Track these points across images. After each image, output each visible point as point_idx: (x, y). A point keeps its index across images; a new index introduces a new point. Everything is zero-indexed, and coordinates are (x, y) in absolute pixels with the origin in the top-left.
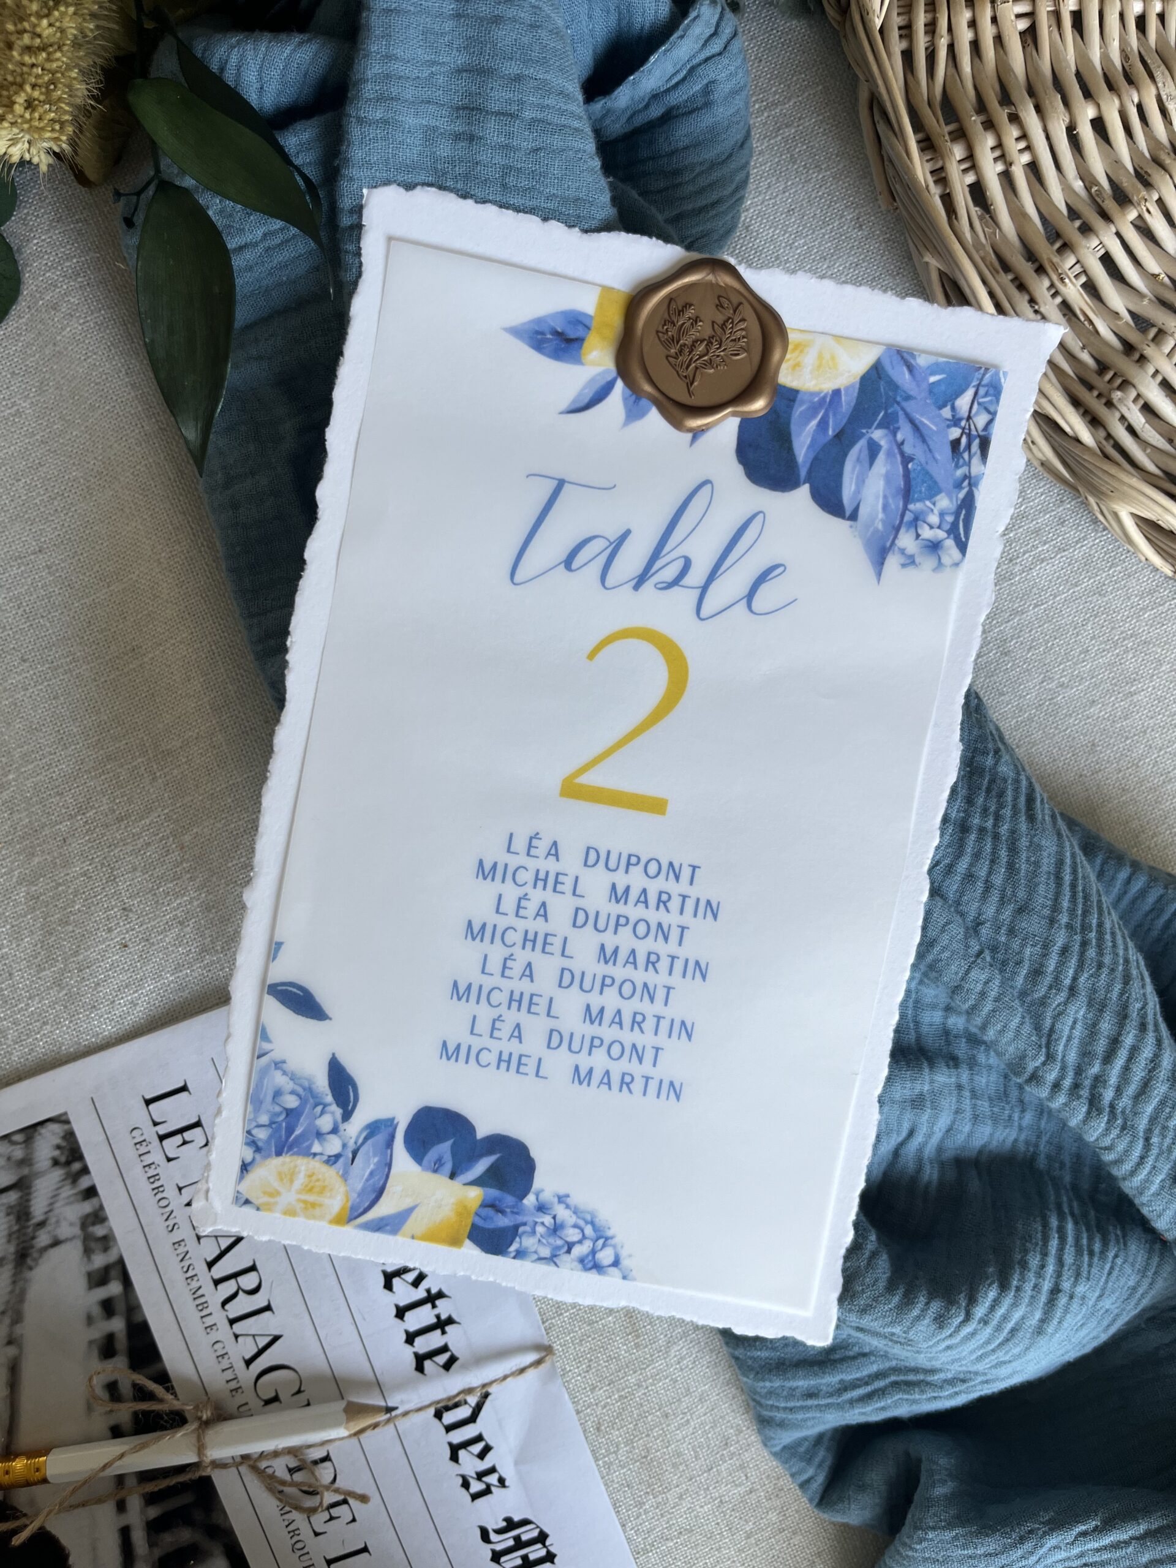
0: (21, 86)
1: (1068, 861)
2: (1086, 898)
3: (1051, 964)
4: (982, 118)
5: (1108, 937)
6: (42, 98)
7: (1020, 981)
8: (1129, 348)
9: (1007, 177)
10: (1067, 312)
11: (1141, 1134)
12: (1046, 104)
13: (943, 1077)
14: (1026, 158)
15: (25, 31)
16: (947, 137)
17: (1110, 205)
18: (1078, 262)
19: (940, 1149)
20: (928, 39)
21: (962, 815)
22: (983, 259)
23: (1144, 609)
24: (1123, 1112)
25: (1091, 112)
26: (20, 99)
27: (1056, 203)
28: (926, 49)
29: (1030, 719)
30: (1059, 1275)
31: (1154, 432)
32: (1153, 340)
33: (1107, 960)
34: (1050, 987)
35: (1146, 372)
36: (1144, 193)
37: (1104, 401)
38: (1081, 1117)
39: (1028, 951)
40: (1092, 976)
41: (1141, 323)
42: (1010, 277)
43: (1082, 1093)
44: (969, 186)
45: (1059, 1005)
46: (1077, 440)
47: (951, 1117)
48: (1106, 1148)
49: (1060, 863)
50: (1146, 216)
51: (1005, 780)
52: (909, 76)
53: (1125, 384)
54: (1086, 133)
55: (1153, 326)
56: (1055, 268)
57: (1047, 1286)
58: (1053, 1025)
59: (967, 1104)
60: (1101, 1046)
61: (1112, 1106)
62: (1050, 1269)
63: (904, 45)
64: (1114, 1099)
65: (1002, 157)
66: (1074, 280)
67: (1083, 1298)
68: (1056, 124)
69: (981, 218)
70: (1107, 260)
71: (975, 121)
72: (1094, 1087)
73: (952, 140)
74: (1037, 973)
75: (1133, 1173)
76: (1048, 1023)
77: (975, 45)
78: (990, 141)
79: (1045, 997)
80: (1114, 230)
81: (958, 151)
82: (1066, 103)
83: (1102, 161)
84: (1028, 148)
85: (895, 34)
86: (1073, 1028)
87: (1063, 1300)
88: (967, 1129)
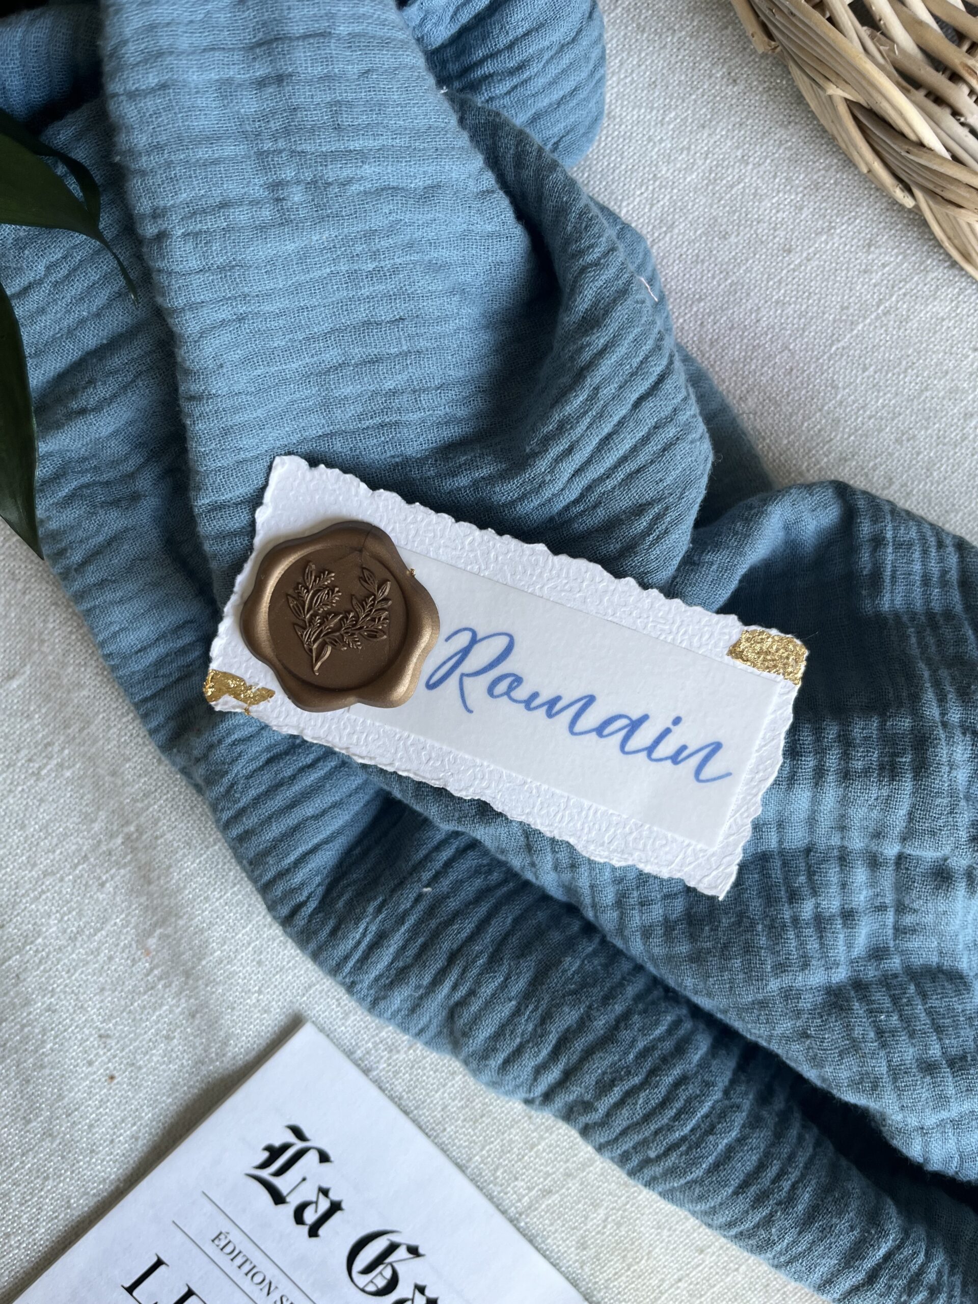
69: (872, 37)
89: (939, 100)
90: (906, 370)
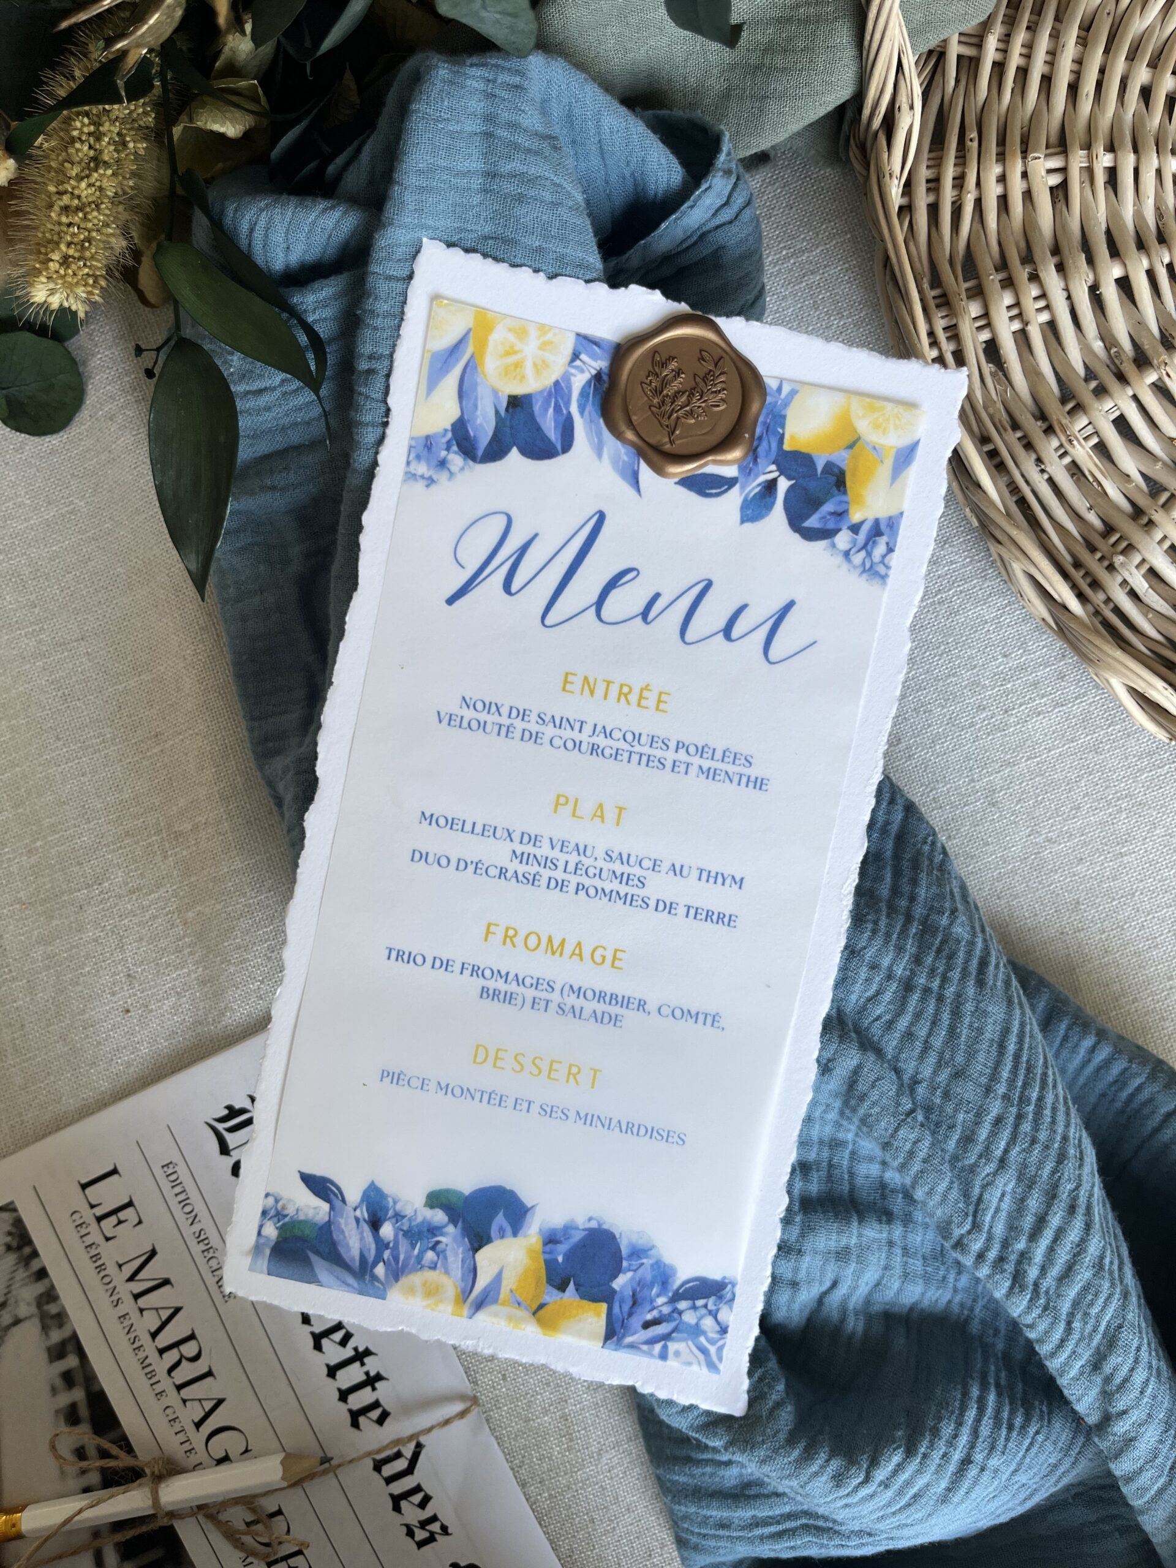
0: (58, 244)
1: (1015, 1029)
2: (1029, 1069)
3: (983, 1133)
4: (1000, 276)
5: (1047, 1112)
6: (77, 255)
7: (951, 1145)
8: (1138, 512)
9: (1022, 337)
10: (1075, 471)
11: (1064, 1317)
12: (1069, 264)
13: (873, 1232)
14: (1044, 317)
15: (66, 192)
16: (964, 296)
17: (1129, 369)
18: (1090, 423)
19: (868, 1302)
20: (955, 193)
21: (908, 973)
22: (991, 417)
23: (1141, 770)
24: (1047, 1292)
25: (1117, 272)
26: (56, 256)
27: (1073, 363)
28: (953, 203)
29: (1014, 872)
30: (972, 1446)
31: (1157, 597)
32: (1163, 506)
33: (1043, 1136)
34: (980, 1157)
35: (1151, 538)
36: (1165, 357)
37: (1106, 563)
38: (1004, 1291)
39: (961, 1116)
40: (1024, 1150)
41: (1155, 488)
42: (1019, 434)
43: (1006, 1267)
44: (985, 342)
45: (988, 1175)
46: (1065, 607)
47: (880, 1272)
48: (1028, 1326)
49: (1006, 1031)
50: (1166, 379)
51: (958, 941)
52: (933, 229)
53: (1130, 548)
54: (1111, 293)
55: (1165, 489)
56: (1064, 429)
57: (957, 1456)
58: (981, 1195)
59: (898, 1259)
60: (1028, 1222)
61: (1036, 1285)
62: (964, 1439)
63: (931, 199)
64: (1039, 1278)
65: (1020, 315)
66: (1083, 442)
67: (996, 1471)
68: (1078, 283)
69: (993, 374)
70: (1122, 424)
71: (993, 279)
72: (1019, 1262)
73: (968, 298)
74: (968, 1139)
75: (1053, 1354)
76: (977, 1191)
77: (1004, 201)
78: (1008, 299)
79: (976, 1165)
80: (1131, 393)
81: (974, 309)
82: (1091, 261)
83: (1126, 321)
84: (1048, 307)
85: (921, 189)
86: (1001, 1200)
87: (973, 1471)
88: (896, 1285)
89: (1029, 446)
90: (941, 655)
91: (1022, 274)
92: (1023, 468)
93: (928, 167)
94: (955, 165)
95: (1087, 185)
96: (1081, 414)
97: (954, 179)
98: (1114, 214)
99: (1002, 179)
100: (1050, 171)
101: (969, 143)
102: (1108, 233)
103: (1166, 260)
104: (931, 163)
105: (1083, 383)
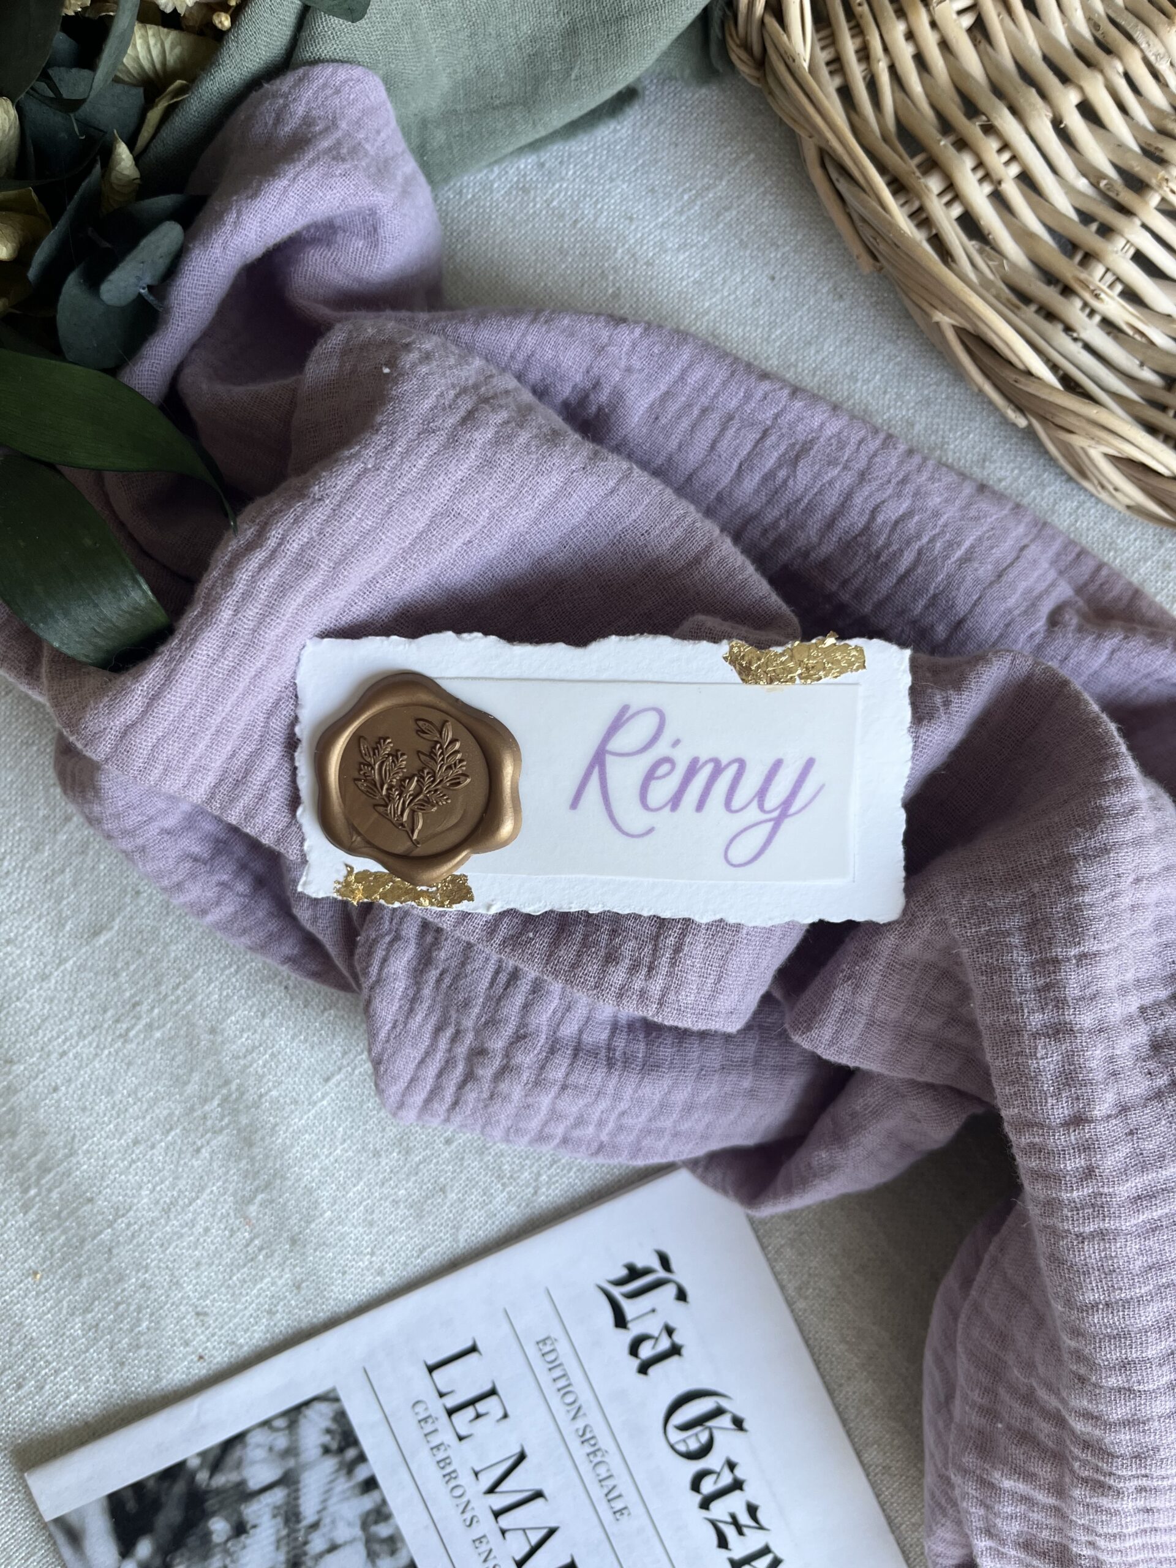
89: (1050, 316)
91: (973, 130)
92: (1055, 344)
93: (823, 48)
94: (853, 37)
95: (1004, 15)
96: (1094, 263)
97: (857, 52)
98: (1046, 38)
99: (910, 36)
100: (960, 12)
101: (860, 9)
102: (1046, 58)
103: (1121, 69)
104: (824, 43)
105: (1081, 227)
